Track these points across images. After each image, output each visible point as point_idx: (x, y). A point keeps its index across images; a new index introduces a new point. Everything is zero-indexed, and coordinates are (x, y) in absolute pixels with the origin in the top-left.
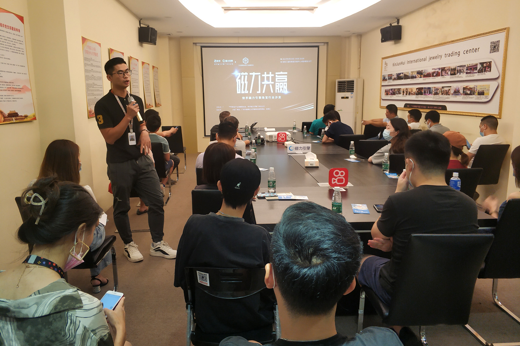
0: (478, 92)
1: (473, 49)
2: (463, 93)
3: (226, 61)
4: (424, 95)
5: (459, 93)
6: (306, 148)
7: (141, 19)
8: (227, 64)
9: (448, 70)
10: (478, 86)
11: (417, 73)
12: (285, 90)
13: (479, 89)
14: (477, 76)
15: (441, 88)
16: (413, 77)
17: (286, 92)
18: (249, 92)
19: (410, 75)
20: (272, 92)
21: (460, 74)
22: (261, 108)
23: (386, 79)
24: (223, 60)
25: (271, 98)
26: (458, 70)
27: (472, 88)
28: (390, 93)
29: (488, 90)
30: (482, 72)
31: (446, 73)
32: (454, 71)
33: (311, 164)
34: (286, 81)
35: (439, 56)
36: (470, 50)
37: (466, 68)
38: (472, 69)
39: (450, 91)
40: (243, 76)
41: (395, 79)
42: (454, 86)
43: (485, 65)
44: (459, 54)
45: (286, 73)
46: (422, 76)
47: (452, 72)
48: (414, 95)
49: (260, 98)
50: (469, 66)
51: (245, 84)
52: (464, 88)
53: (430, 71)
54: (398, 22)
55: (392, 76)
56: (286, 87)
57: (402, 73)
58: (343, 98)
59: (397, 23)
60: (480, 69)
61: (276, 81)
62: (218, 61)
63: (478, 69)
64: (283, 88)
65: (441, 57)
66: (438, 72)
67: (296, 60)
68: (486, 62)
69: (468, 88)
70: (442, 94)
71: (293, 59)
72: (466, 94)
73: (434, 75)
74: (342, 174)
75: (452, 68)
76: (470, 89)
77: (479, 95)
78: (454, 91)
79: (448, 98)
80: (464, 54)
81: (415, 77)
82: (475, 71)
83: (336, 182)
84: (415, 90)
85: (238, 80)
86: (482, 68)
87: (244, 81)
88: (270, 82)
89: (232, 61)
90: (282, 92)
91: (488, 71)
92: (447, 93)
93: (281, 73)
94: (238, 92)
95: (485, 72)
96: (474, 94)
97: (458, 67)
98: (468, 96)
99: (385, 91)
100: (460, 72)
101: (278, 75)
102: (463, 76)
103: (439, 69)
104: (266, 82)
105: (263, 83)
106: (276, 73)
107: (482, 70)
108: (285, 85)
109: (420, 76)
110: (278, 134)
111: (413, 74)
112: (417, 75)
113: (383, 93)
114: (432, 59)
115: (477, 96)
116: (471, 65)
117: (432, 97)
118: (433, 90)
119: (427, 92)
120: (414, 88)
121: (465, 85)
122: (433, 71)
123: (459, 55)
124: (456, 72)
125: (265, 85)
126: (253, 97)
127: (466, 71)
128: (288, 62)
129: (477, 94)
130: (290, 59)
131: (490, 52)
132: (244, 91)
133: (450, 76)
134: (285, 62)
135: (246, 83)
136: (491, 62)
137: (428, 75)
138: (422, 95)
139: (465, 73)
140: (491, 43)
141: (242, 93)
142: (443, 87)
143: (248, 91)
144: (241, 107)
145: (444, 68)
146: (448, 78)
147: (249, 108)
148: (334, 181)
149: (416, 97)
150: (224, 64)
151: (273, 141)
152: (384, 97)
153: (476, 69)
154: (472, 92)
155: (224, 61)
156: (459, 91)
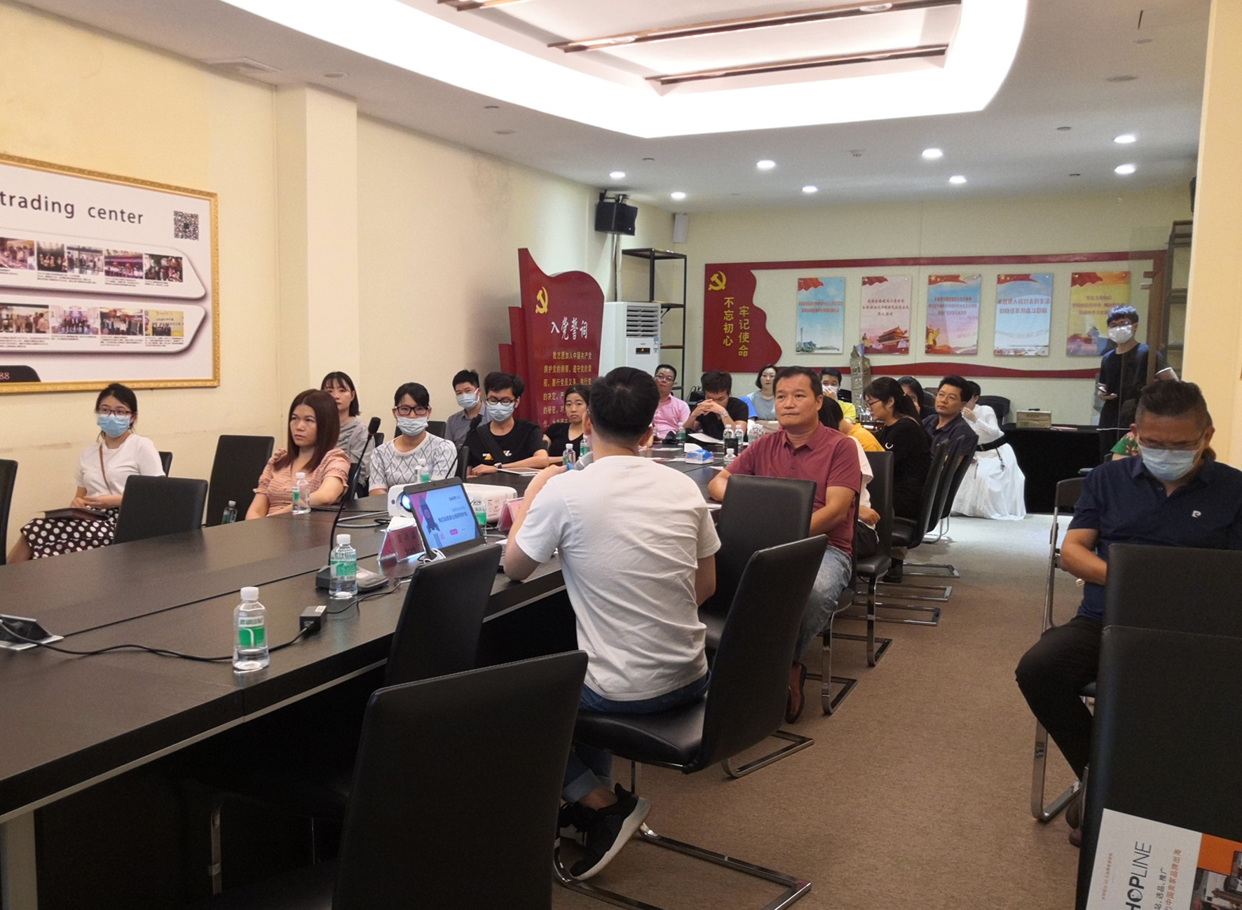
0: (150, 327)
1: (123, 212)
2: (101, 328)
9: (30, 252)
13: (155, 320)
14: (142, 286)
21: (81, 272)
26: (71, 260)
27: (133, 317)
29: (179, 324)
30: (159, 279)
32: (54, 259)
36: (111, 211)
43: (164, 262)
44: (70, 211)
47: (46, 261)
50: (113, 254)
52: (104, 316)
60: (149, 269)
63: (146, 268)
68: (167, 257)
69: (118, 314)
70: (6, 328)
72: (111, 331)
75: (46, 247)
78: (65, 320)
82: (136, 273)
86: (157, 269)
91: (175, 279)
92: (31, 326)
95: (167, 281)
96: (141, 332)
97: (70, 248)
98: (117, 336)
100: (83, 265)
107: (157, 273)
115: (151, 336)
116: (121, 254)
121: (108, 305)
123: (69, 215)
124: (67, 264)
127: (106, 268)
129: (151, 333)
131: (177, 236)
133: (37, 270)
136: (183, 259)
139: (103, 273)
140: (176, 213)
142: (5, 305)
156: (87, 321)
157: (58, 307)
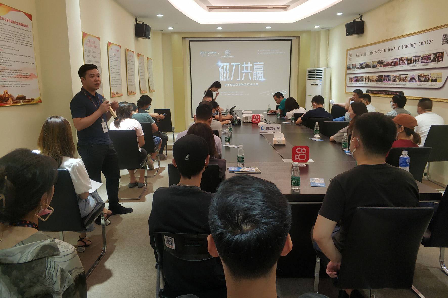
0: (432, 79)
1: (427, 41)
2: (418, 80)
4: (384, 82)
5: (415, 80)
6: (277, 128)
7: (137, 17)
8: (212, 56)
9: (405, 60)
10: (431, 74)
11: (377, 63)
12: (262, 77)
13: (433, 77)
14: (431, 65)
15: (399, 76)
16: (374, 67)
18: (230, 79)
19: (371, 64)
20: (250, 79)
21: (415, 63)
22: (241, 93)
23: (350, 68)
24: (209, 52)
25: (250, 85)
26: (413, 60)
27: (426, 76)
28: (354, 81)
29: (440, 77)
30: (436, 62)
31: (403, 62)
32: (410, 61)
33: (278, 143)
34: (263, 70)
35: (397, 47)
36: (424, 42)
37: (421, 58)
38: (426, 59)
39: (406, 79)
40: (225, 66)
41: (358, 68)
42: (410, 74)
43: (438, 55)
44: (414, 45)
45: (263, 63)
46: (382, 65)
47: (409, 62)
48: (375, 82)
49: (240, 84)
50: (423, 56)
51: (227, 73)
52: (419, 76)
53: (389, 61)
54: (361, 17)
55: (356, 65)
56: (262, 75)
57: (365, 63)
58: (312, 84)
59: (360, 19)
60: (433, 58)
61: (254, 70)
62: (203, 53)
63: (432, 58)
64: (260, 76)
65: (399, 49)
66: (396, 61)
67: (272, 52)
68: (439, 53)
69: (423, 75)
70: (400, 81)
71: (269, 51)
72: (421, 81)
73: (393, 65)
74: (304, 151)
75: (409, 58)
76: (424, 77)
77: (432, 82)
78: (411, 78)
79: (404, 85)
80: (419, 45)
81: (376, 67)
82: (429, 61)
83: (299, 158)
84: (375, 78)
85: (221, 70)
86: (435, 58)
87: (226, 70)
88: (249, 71)
89: (216, 53)
90: (259, 80)
91: (441, 60)
92: (404, 80)
93: (259, 63)
94: (221, 80)
95: (438, 62)
96: (428, 81)
97: (414, 57)
98: (423, 82)
99: (350, 79)
100: (415, 61)
101: (256, 65)
102: (419, 65)
103: (397, 59)
104: (245, 71)
105: (242, 72)
106: (254, 63)
107: (435, 59)
108: (262, 73)
109: (380, 65)
110: (253, 116)
111: (374, 63)
112: (377, 65)
113: (348, 80)
114: (391, 50)
115: (431, 82)
116: (425, 55)
117: (391, 84)
118: (392, 78)
119: (387, 79)
120: (375, 76)
121: (420, 73)
122: (392, 60)
123: (414, 47)
124: (412, 62)
125: (244, 74)
126: (234, 84)
127: (421, 61)
128: (265, 53)
129: (431, 81)
130: (266, 51)
131: (443, 44)
132: (226, 79)
133: (407, 65)
134: (262, 53)
135: (228, 71)
136: (443, 52)
137: (388, 65)
138: (381, 82)
139: (420, 63)
140: (444, 35)
141: (224, 80)
142: (400, 75)
144: (223, 93)
145: (402, 58)
146: (405, 67)
147: (230, 93)
148: (297, 157)
149: (377, 84)
150: (209, 56)
151: (248, 122)
152: (349, 84)
153: (430, 58)
154: (426, 79)
156: (415, 78)
157: (409, 75)
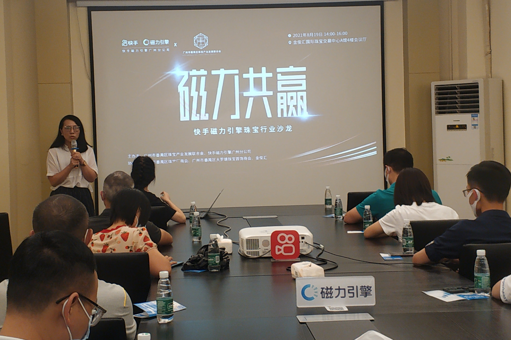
3: (153, 42)
8: (155, 50)
12: (302, 109)
17: (305, 115)
18: (211, 116)
20: (269, 115)
22: (243, 155)
24: (146, 40)
25: (268, 130)
34: (304, 87)
40: (194, 79)
45: (304, 69)
49: (239, 130)
51: (200, 98)
56: (303, 104)
58: (450, 128)
61: (279, 90)
62: (131, 43)
64: (296, 107)
67: (327, 38)
71: (321, 34)
85: (182, 89)
87: (198, 89)
89: (167, 42)
90: (295, 115)
93: (291, 69)
94: (184, 117)
101: (283, 74)
104: (252, 92)
105: (245, 94)
106: (279, 70)
108: (302, 98)
125: (251, 100)
126: (222, 129)
128: (308, 42)
130: (312, 34)
132: (198, 115)
134: (299, 42)
135: (203, 94)
141: (192, 119)
143: (207, 115)
144: (190, 154)
147: (211, 156)
150: (146, 50)
155: (146, 42)
